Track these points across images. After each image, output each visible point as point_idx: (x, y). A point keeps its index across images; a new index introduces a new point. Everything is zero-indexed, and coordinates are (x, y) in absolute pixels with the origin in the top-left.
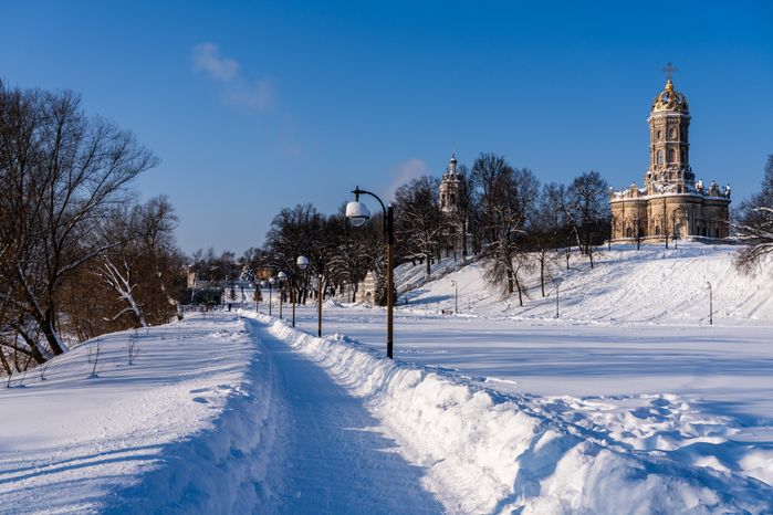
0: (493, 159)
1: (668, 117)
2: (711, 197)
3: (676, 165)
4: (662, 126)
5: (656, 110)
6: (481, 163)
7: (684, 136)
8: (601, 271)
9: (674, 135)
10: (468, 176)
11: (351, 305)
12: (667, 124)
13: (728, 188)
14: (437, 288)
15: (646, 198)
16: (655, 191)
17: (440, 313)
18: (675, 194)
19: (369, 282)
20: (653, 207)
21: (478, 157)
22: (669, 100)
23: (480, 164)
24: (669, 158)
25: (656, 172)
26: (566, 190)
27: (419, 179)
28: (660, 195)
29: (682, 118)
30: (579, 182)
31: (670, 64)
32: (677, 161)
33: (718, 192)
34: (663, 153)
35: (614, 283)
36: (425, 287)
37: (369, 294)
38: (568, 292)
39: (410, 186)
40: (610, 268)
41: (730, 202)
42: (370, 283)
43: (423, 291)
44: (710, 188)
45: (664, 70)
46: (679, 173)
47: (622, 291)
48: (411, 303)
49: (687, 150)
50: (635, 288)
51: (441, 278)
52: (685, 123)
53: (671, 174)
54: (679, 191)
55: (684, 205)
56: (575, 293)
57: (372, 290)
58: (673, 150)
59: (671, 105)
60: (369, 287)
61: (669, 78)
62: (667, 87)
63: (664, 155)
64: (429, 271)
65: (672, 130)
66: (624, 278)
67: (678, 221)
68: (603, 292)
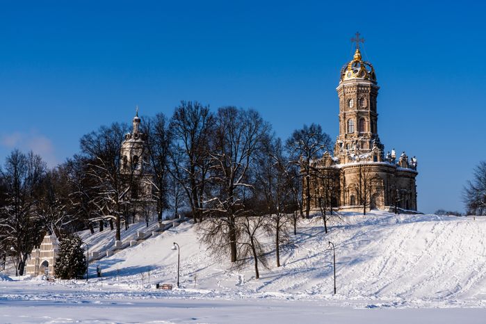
0: (197, 108)
1: (359, 86)
2: (401, 168)
3: (366, 134)
4: (352, 94)
5: (346, 78)
6: (183, 112)
7: (373, 106)
8: (339, 237)
9: (365, 104)
10: (166, 127)
11: (22, 278)
12: (358, 93)
13: (415, 160)
14: (132, 257)
15: (339, 166)
16: (350, 159)
17: (154, 287)
18: (371, 162)
19: (47, 247)
20: (347, 176)
21: (179, 105)
22: (359, 69)
23: (181, 114)
24: (360, 127)
25: (348, 141)
26: (283, 144)
27: (109, 126)
28: (355, 163)
29: (371, 87)
30: (297, 136)
31: (358, 34)
32: (367, 131)
33: (407, 163)
34: (354, 121)
35: (365, 249)
36: (117, 255)
37: (46, 264)
38: (308, 261)
39: (99, 134)
40: (350, 233)
41: (417, 174)
42: (48, 249)
43: (115, 261)
44: (401, 159)
45: (353, 40)
46: (370, 142)
47: (379, 260)
48: (105, 275)
49: (376, 120)
50: (395, 255)
51: (135, 244)
52: (374, 93)
53: (363, 143)
54: (375, 159)
55: (380, 173)
56: (318, 263)
57: (50, 259)
58: (363, 119)
59: (361, 74)
60: (46, 254)
61: (356, 48)
62: (356, 56)
63: (355, 124)
64: (118, 236)
65: (362, 99)
66: (374, 244)
67: (374, 191)
68: (356, 261)
